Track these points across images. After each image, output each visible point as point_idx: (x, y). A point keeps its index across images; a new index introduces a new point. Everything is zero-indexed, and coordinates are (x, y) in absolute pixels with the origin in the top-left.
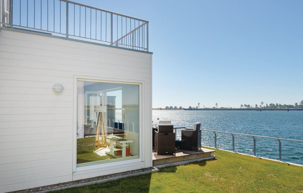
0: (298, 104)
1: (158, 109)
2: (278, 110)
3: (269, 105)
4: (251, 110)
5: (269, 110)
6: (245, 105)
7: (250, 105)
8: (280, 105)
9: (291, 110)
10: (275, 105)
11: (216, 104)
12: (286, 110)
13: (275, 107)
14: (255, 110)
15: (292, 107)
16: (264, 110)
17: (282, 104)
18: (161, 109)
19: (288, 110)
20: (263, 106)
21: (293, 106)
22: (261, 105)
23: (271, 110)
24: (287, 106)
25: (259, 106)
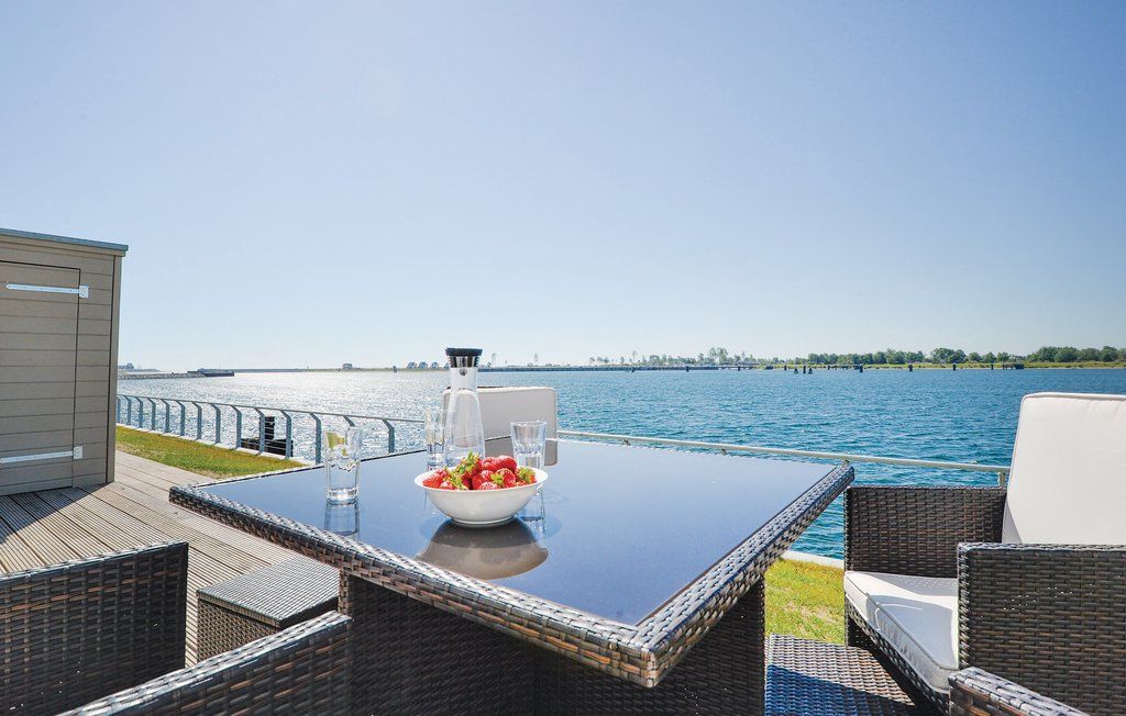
0: (705, 356)
1: (387, 369)
2: (667, 369)
3: (648, 359)
4: (612, 369)
5: (649, 369)
6: (600, 359)
7: (610, 359)
8: (671, 360)
9: (692, 368)
10: (661, 358)
11: (536, 356)
12: (682, 369)
13: (661, 363)
14: (621, 369)
15: (693, 363)
16: (640, 369)
17: (675, 357)
18: (395, 370)
19: (688, 369)
20: (635, 361)
21: (694, 360)
22: (632, 357)
23: (653, 369)
24: (684, 361)
25: (627, 362)
